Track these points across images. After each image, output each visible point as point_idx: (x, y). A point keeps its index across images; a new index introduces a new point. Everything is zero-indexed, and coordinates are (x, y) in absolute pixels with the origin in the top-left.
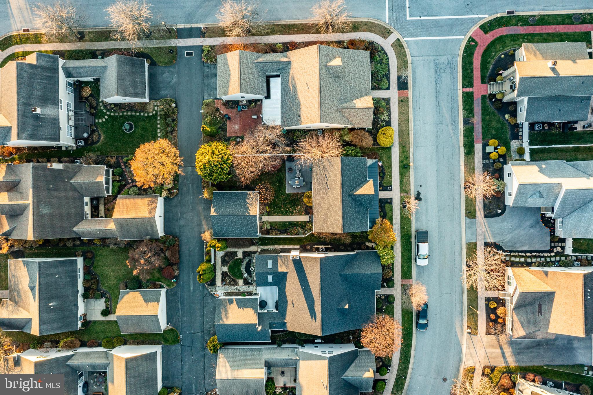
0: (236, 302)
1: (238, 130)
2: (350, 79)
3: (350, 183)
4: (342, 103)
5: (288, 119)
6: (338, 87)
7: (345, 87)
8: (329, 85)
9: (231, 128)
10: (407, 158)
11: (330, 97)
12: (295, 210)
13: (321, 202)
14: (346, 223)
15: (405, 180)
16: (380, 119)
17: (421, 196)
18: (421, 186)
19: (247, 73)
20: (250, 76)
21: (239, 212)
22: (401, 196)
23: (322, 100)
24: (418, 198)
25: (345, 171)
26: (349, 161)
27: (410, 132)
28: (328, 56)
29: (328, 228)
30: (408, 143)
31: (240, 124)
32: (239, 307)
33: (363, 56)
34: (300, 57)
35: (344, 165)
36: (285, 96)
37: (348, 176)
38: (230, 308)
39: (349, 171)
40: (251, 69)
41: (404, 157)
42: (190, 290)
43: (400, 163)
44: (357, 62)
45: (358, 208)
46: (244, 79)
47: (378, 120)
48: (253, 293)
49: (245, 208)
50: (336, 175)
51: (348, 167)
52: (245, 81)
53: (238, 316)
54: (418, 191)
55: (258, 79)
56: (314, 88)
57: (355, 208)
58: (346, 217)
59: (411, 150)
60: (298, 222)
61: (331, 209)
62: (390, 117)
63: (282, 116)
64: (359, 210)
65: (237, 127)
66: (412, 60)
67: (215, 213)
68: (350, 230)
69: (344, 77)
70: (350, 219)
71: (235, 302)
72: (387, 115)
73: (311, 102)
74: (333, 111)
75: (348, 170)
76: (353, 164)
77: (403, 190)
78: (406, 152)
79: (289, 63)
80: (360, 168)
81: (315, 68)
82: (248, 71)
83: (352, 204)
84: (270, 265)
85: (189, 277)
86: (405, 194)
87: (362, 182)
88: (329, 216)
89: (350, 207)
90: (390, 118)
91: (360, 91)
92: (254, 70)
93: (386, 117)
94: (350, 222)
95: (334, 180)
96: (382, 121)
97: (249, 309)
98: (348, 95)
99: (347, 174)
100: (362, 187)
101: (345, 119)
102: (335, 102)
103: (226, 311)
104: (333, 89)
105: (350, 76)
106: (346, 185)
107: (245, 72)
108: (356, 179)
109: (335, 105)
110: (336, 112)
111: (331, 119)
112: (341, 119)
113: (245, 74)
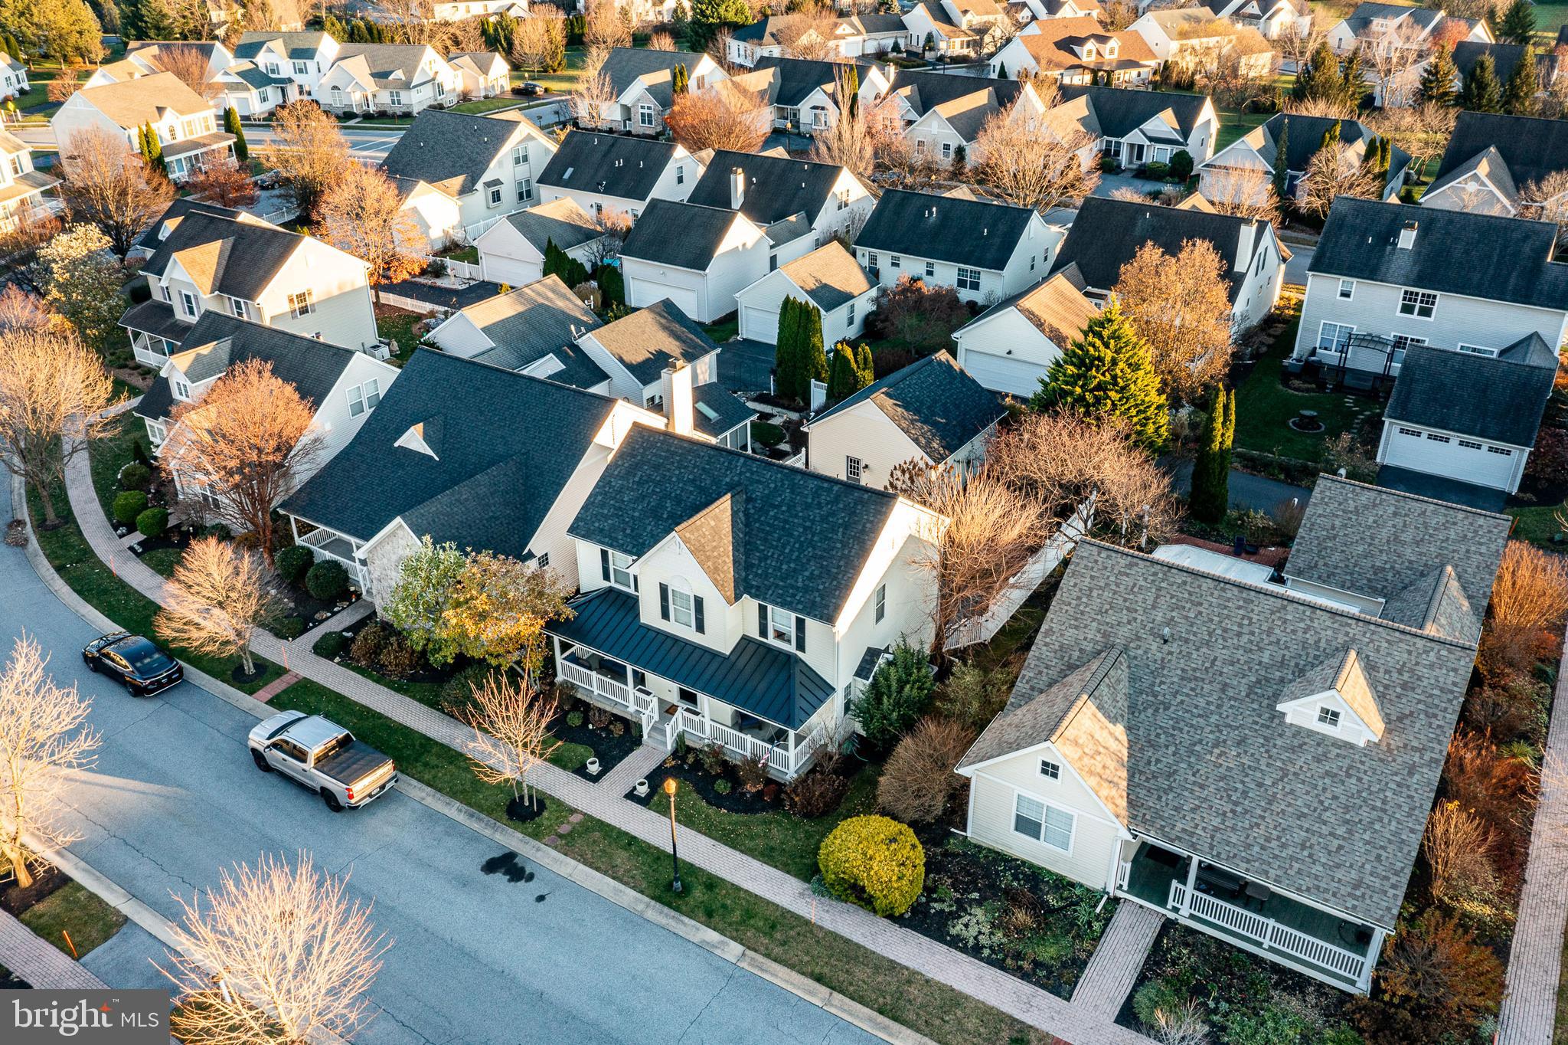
2: (1245, 760)
4: (1133, 679)
6: (1223, 691)
7: (1214, 719)
8: (1245, 638)
10: (709, 916)
11: (1183, 628)
15: (621, 857)
16: (979, 903)
17: (500, 879)
18: (541, 898)
19: (1399, 521)
20: (1385, 533)
22: (573, 811)
23: (1184, 577)
24: (507, 865)
30: (778, 950)
33: (1368, 879)
40: (1418, 544)
41: (724, 906)
43: (710, 876)
44: (1341, 831)
46: (1375, 505)
52: (1366, 507)
54: (531, 877)
55: (1367, 563)
59: (733, 950)
62: (964, 950)
69: (1267, 733)
72: (983, 940)
74: (1111, 618)
77: (587, 830)
78: (743, 922)
82: (1411, 530)
86: (564, 829)
87: (748, 567)
90: (956, 943)
92: (1409, 553)
93: (973, 931)
96: (962, 907)
98: (1164, 720)
101: (1053, 673)
102: (1154, 646)
104: (1222, 654)
105: (1263, 762)
106: (783, 485)
107: (1406, 515)
108: (779, 539)
109: (1139, 638)
110: (1105, 635)
111: (1079, 598)
112: (1061, 647)
113: (1395, 514)
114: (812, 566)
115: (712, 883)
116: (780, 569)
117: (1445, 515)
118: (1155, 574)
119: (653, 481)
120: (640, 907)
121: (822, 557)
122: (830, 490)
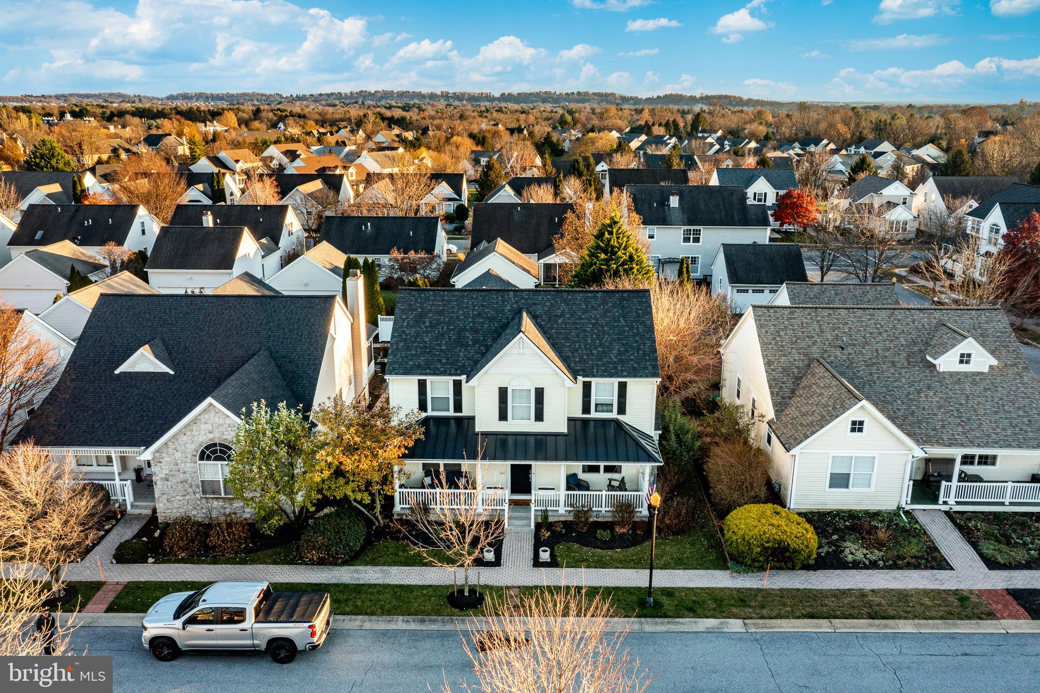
2: (941, 395)
3: (562, 316)
10: (693, 611)
11: (847, 339)
14: (427, 299)
22: (505, 588)
25: (604, 303)
26: (638, 316)
30: (765, 612)
35: (624, 299)
37: (585, 311)
41: (695, 602)
45: (476, 341)
57: (477, 331)
58: (449, 301)
59: (735, 624)
64: (467, 345)
69: (937, 379)
72: (871, 557)
74: (802, 345)
75: (608, 311)
76: (632, 328)
78: (721, 608)
89: (479, 315)
90: (858, 566)
93: (859, 555)
98: (879, 389)
106: (556, 302)
111: (774, 339)
115: (669, 593)
116: (593, 354)
119: (444, 322)
120: (636, 627)
121: (619, 339)
122: (595, 298)
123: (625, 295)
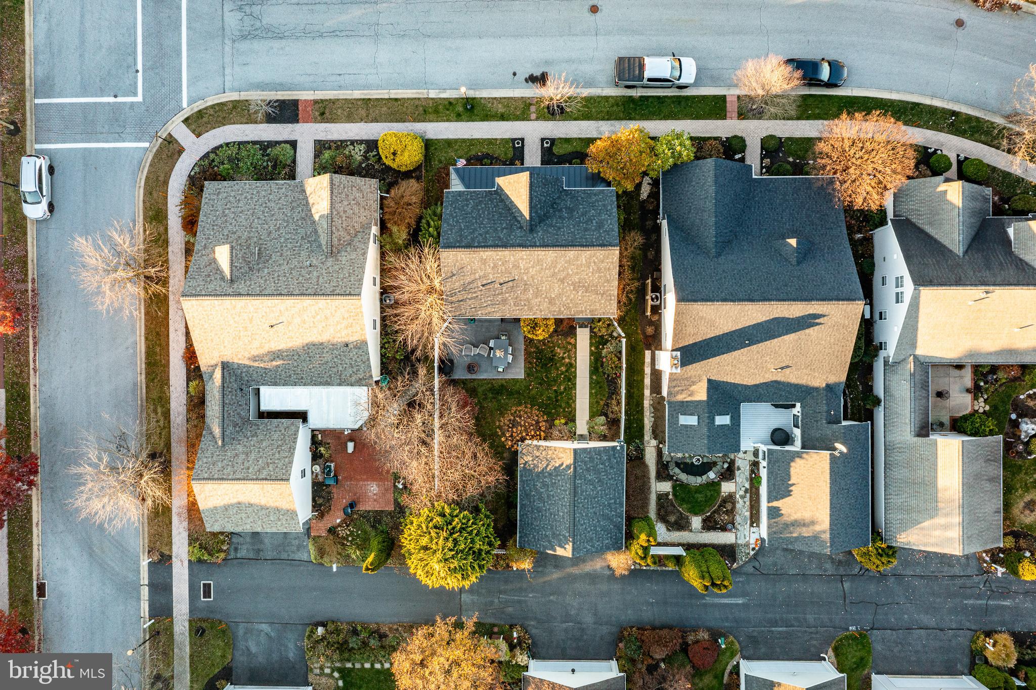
0: (777, 499)
1: (379, 486)
2: (266, 226)
3: (503, 229)
4: (320, 246)
5: (355, 370)
6: (282, 254)
7: (282, 240)
8: (276, 275)
9: (375, 500)
10: (450, 104)
11: (303, 272)
12: (563, 358)
13: (546, 297)
14: (597, 239)
15: (501, 109)
16: (361, 163)
17: (537, 73)
18: (515, 74)
19: (246, 464)
20: (253, 456)
21: (565, 491)
22: (537, 119)
23: (307, 292)
24: (540, 79)
25: (473, 239)
26: (451, 230)
27: (392, 96)
28: (209, 276)
29: (608, 281)
30: (417, 102)
31: (367, 480)
32: (787, 493)
33: (215, 197)
34: (212, 340)
35: (458, 242)
36: (302, 378)
37: (487, 233)
38: (790, 515)
39: (475, 230)
40: (237, 455)
41: (448, 110)
42: (743, 604)
43: (461, 121)
44: (227, 211)
45: (560, 210)
46: (259, 471)
47: (364, 169)
48: (753, 458)
49: (556, 476)
50: (484, 262)
51: (466, 233)
52: (263, 468)
53: (810, 498)
54: (526, 80)
55: (261, 437)
56: (282, 309)
57: (560, 217)
58: (581, 238)
59: (433, 94)
60: (592, 353)
61: (562, 275)
62: (357, 141)
63: (348, 385)
64: (566, 208)
65: (373, 488)
66: (233, 90)
67: (567, 546)
68: (613, 230)
69: (261, 242)
70: (586, 230)
71: (775, 504)
72: (352, 147)
73: (314, 318)
74: (337, 268)
75: (471, 233)
76: (457, 222)
77: (523, 113)
78: (437, 106)
79: (225, 366)
80: (467, 205)
81: (234, 307)
82: (240, 461)
83: (551, 226)
84: (692, 420)
85: (714, 605)
86: (533, 109)
87: (502, 201)
88: (579, 279)
89: (559, 228)
90: (361, 142)
91: (294, 204)
92: (240, 448)
93: (357, 150)
94: (594, 231)
95: (495, 266)
96: (366, 158)
97: (793, 471)
98: (302, 231)
99: (481, 235)
100: (512, 202)
101: (356, 240)
102: (314, 262)
103: (796, 524)
104: (285, 267)
105: (259, 228)
106: (506, 238)
107: (243, 469)
108: (493, 215)
109: (322, 263)
110: (338, 260)
111: (354, 271)
112: (356, 250)
113: (248, 468)
114: (469, 209)
115: (459, 117)
116: (485, 204)
117: (224, 474)
118: (321, 290)
120: (477, 93)
121: (467, 214)
122: (479, 242)
123: (458, 244)
